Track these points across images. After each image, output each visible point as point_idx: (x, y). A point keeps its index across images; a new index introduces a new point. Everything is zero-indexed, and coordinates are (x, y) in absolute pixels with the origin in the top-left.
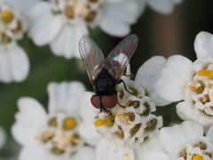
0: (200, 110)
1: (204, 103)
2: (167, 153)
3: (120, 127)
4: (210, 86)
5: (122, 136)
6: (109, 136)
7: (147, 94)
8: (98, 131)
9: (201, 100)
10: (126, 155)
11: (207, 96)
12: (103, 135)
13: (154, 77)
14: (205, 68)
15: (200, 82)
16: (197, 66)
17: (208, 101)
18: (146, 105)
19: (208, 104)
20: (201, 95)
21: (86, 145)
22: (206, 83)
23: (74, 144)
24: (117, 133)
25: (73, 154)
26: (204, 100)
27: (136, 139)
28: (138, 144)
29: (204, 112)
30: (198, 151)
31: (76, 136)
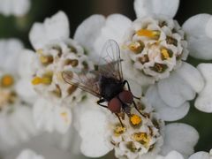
1: (143, 63)
3: (58, 86)
6: (47, 95)
8: (35, 89)
10: (64, 114)
11: (146, 56)
12: (40, 93)
15: (140, 42)
17: (147, 60)
20: (140, 55)
21: (23, 103)
24: (54, 92)
25: (10, 112)
27: (74, 98)
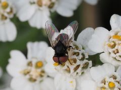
0: (113, 57)
2: (95, 81)
4: (119, 44)
5: (69, 71)
7: (83, 49)
9: (114, 52)
13: (87, 39)
14: (116, 34)
16: (112, 33)
18: (83, 54)
19: (118, 54)
22: (117, 42)
23: (41, 76)
26: (116, 52)
28: (78, 76)
29: (115, 58)
30: (112, 80)
31: (43, 72)
